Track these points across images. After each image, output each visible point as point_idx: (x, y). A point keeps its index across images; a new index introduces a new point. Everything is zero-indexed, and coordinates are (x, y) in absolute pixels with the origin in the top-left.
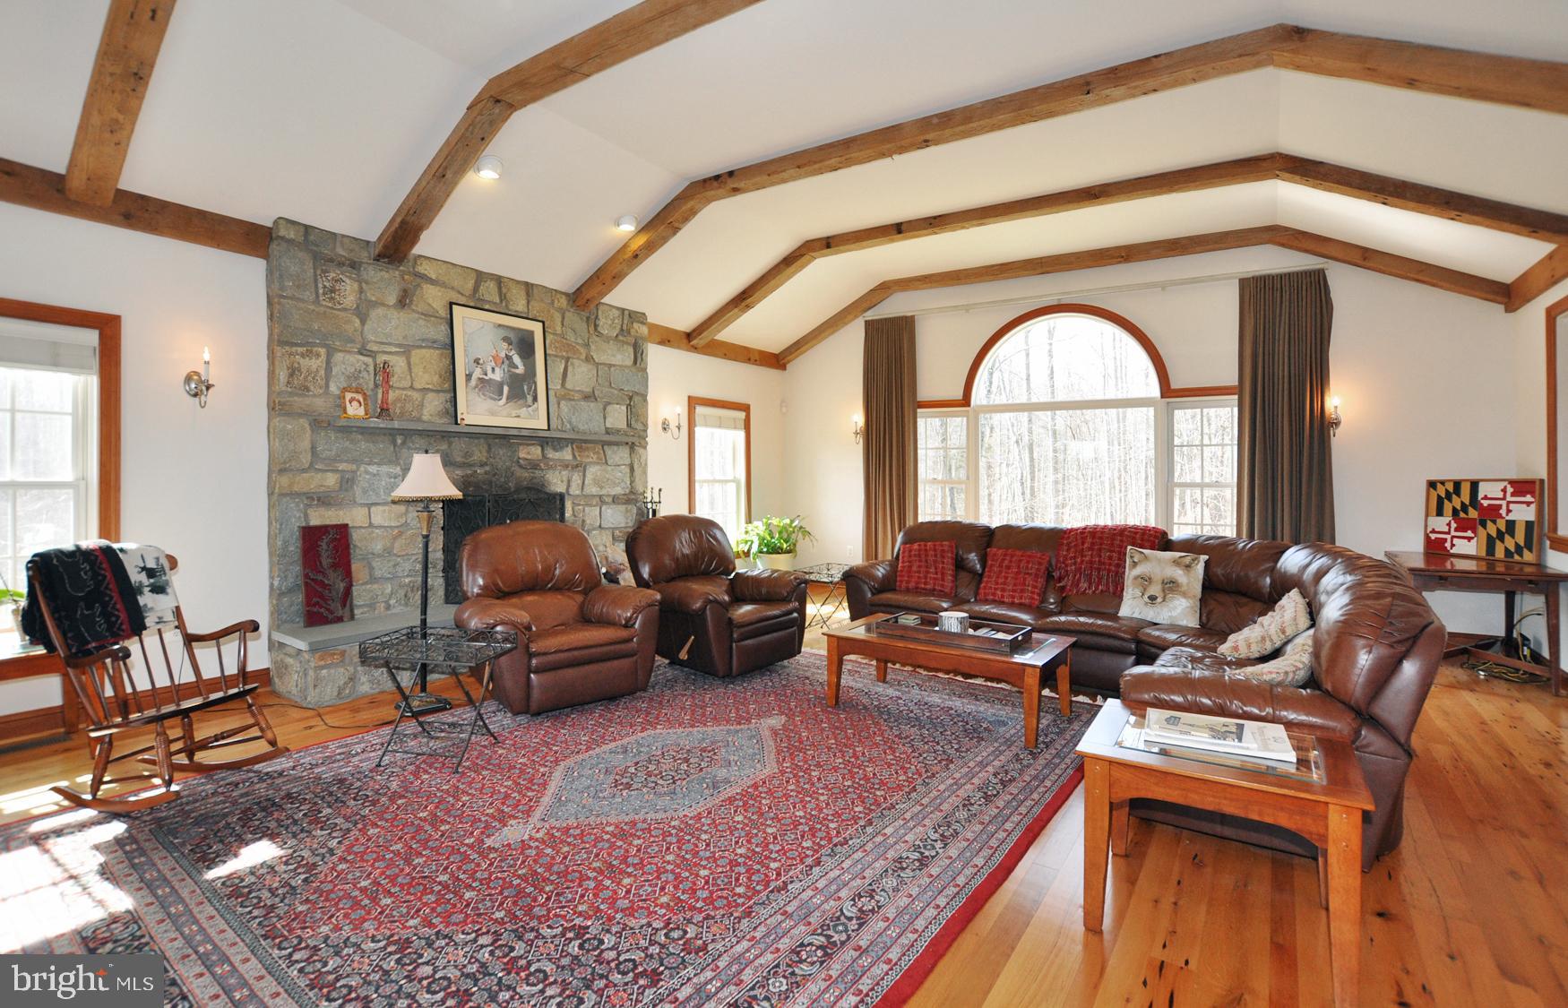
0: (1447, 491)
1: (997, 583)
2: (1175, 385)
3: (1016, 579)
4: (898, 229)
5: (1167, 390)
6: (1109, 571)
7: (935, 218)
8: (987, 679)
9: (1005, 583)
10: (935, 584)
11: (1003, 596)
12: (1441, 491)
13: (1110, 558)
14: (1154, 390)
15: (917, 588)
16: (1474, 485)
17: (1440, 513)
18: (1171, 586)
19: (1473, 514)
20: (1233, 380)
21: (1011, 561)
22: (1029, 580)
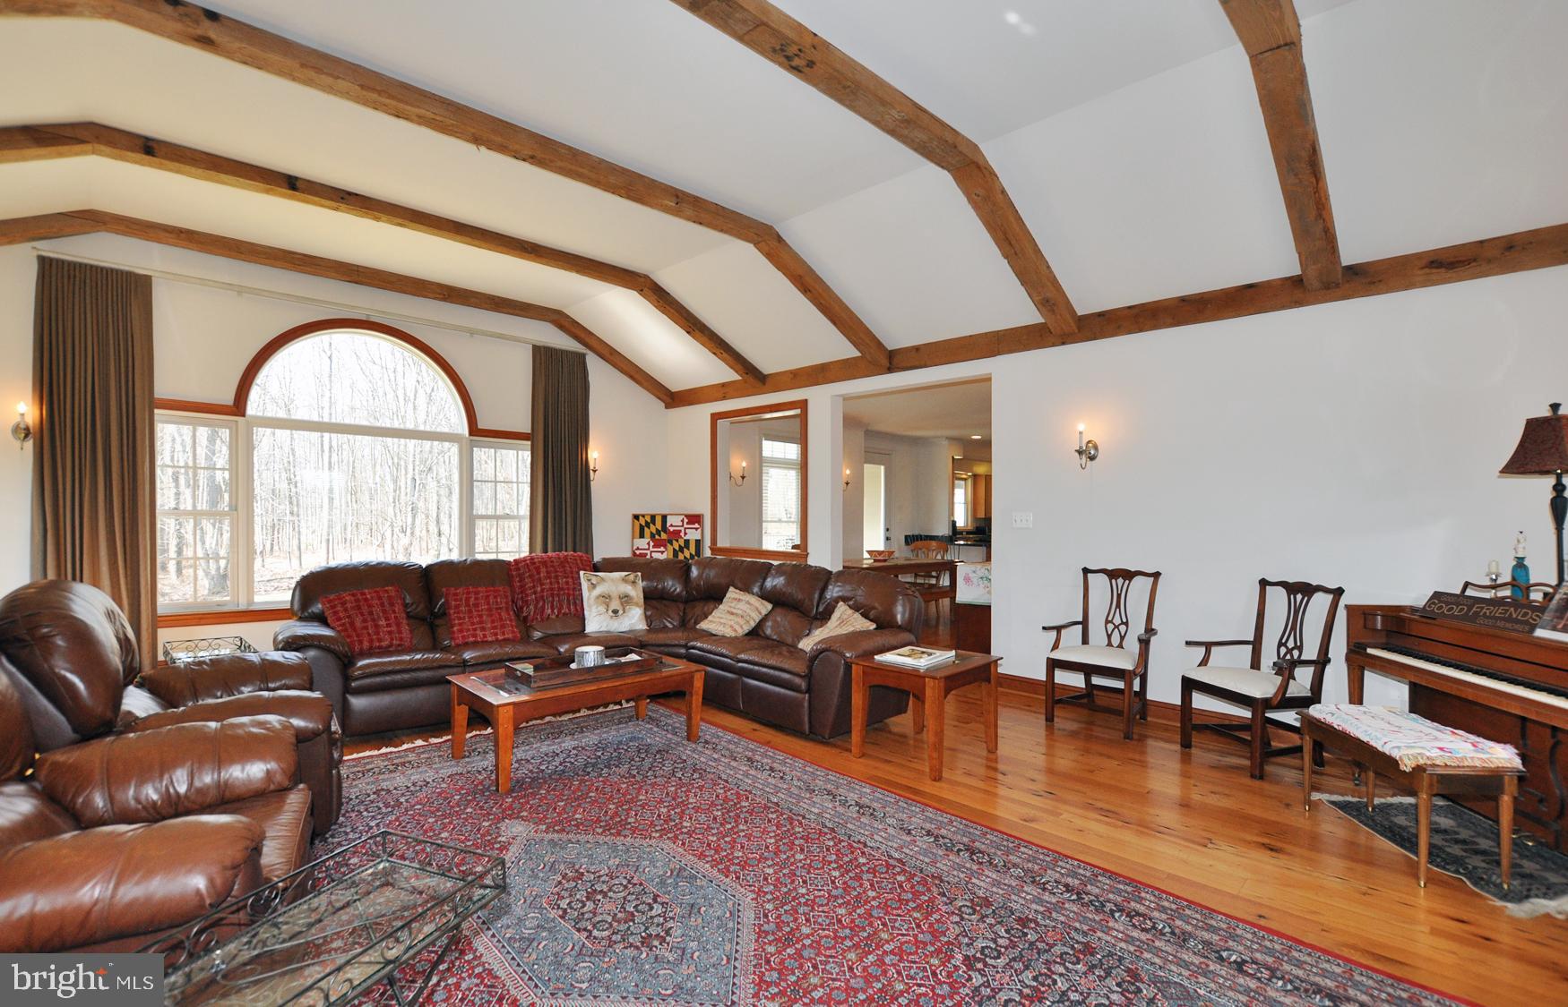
0: (646, 522)
1: (473, 624)
2: (481, 425)
3: (491, 615)
4: (292, 184)
5: (474, 430)
6: (569, 595)
7: (350, 194)
8: (554, 715)
9: (481, 622)
10: (392, 639)
11: (485, 636)
12: (642, 521)
13: (567, 583)
14: (462, 428)
15: (371, 648)
16: (664, 518)
17: (642, 536)
18: (626, 600)
19: (664, 536)
20: (527, 429)
21: (476, 599)
22: (504, 615)
